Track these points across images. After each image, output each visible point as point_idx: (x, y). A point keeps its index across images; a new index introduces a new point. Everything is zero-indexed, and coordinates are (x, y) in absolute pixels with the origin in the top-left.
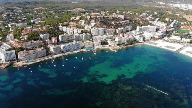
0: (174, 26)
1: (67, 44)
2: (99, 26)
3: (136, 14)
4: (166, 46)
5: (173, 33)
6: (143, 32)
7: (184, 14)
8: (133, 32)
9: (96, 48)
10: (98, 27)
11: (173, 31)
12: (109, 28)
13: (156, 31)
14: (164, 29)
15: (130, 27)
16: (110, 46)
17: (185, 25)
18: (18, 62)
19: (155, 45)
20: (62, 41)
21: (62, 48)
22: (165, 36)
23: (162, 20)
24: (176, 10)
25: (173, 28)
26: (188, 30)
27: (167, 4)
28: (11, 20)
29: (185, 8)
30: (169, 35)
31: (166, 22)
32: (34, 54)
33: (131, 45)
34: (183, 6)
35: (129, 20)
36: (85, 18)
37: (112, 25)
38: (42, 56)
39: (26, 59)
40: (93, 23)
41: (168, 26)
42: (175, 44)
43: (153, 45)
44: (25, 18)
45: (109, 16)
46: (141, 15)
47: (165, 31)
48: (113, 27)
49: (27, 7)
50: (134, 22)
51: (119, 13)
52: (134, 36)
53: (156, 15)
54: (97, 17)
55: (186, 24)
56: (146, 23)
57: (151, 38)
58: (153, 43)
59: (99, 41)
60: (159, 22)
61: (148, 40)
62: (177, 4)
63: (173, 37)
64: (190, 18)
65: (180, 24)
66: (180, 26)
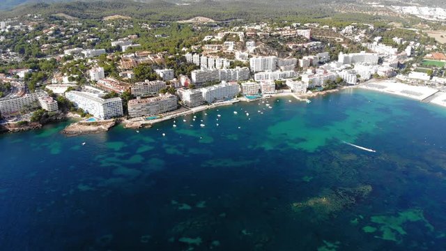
0: (412, 54)
1: (213, 88)
2: (264, 53)
3: (333, 28)
4: (404, 92)
5: (413, 67)
6: (352, 65)
7: (428, 29)
8: (333, 64)
9: (265, 96)
10: (261, 54)
11: (412, 62)
12: (283, 57)
13: (378, 64)
14: (394, 59)
15: (325, 55)
16: (292, 91)
17: (433, 51)
18: (128, 119)
19: (381, 90)
20: (197, 83)
21: (203, 95)
22: (398, 72)
23: (386, 41)
24: (411, 19)
25: (410, 57)
26: (441, 61)
27: (389, 7)
28: (65, 41)
29: (430, 17)
30: (406, 71)
31: (395, 45)
32: (157, 105)
33: (334, 90)
34: (425, 12)
35: (319, 40)
36: (234, 36)
37: (289, 50)
38: (171, 109)
39: (143, 114)
40: (251, 47)
41: (400, 53)
42: (419, 87)
43: (377, 89)
44: (93, 37)
45: (280, 33)
46: (344, 31)
47: (396, 62)
48: (290, 54)
49: (88, 16)
50: (331, 46)
51: (297, 26)
52: (337, 72)
53: (372, 31)
54: (259, 34)
55: (436, 50)
56: (355, 47)
57: (372, 75)
58: (376, 86)
59: (271, 82)
60: (380, 45)
61: (365, 80)
62: (410, 7)
63: (414, 75)
64: (442, 36)
65: (424, 49)
66: (425, 54)
